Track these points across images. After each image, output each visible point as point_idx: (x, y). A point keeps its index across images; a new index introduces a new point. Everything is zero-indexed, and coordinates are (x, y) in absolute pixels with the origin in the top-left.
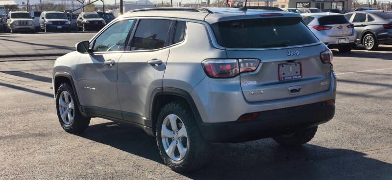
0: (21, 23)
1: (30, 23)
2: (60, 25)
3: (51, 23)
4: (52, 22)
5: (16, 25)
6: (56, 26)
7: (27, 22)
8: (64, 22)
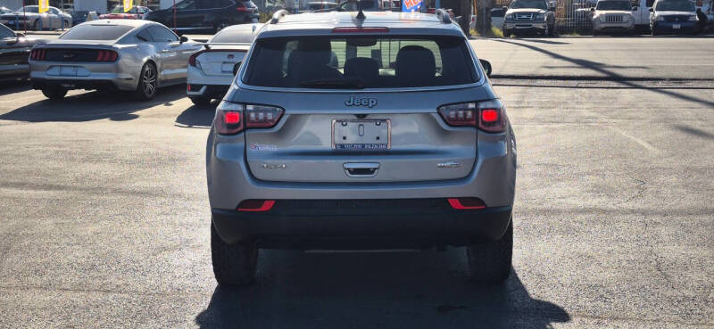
0: (609, 18)
1: (625, 19)
2: (677, 23)
3: (663, 19)
4: (665, 17)
5: (603, 23)
6: (669, 24)
7: (619, 18)
8: (689, 16)
